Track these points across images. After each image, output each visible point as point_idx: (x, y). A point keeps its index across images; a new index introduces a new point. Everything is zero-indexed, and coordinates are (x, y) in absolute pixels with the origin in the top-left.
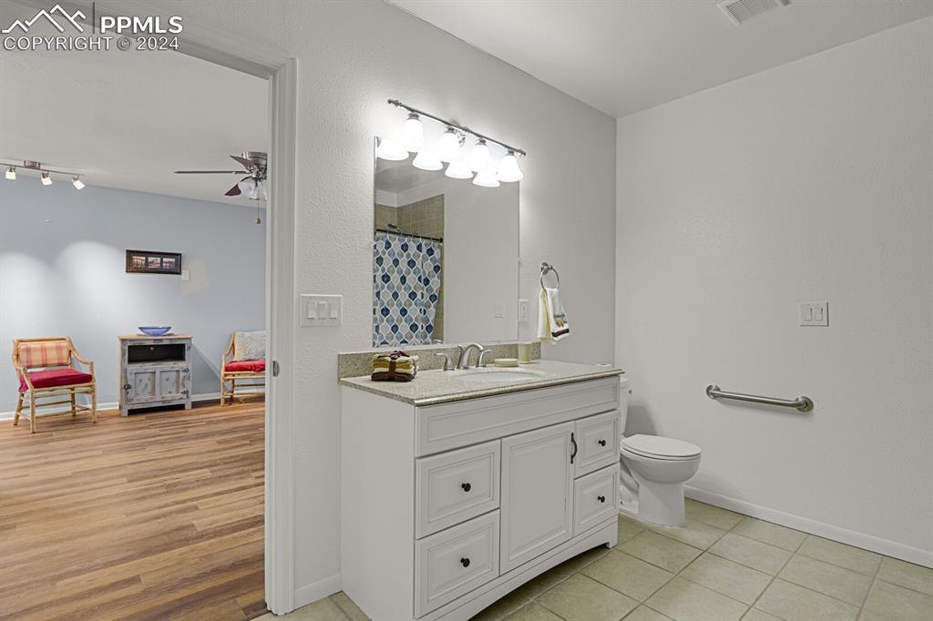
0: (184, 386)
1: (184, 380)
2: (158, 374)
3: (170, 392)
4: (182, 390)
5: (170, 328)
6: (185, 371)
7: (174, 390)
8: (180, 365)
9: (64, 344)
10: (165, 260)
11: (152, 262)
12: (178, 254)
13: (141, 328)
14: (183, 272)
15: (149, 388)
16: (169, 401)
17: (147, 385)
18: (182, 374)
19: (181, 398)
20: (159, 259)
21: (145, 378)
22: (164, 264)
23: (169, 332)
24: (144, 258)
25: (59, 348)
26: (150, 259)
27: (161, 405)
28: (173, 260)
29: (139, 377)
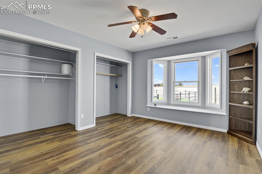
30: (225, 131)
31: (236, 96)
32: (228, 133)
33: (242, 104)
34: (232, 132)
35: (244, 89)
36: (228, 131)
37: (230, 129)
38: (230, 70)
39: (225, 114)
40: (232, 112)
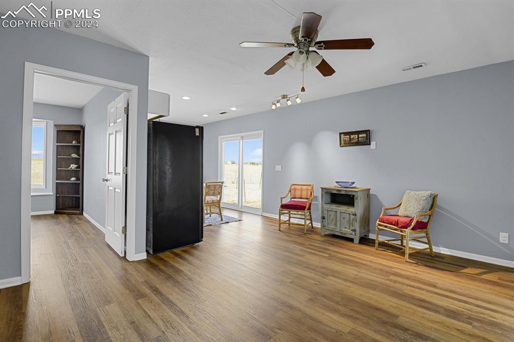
0: (353, 226)
1: (353, 221)
2: (338, 213)
3: (345, 228)
4: (352, 228)
5: (353, 183)
6: (353, 215)
7: (347, 227)
8: (351, 210)
9: (310, 188)
10: (360, 136)
11: (353, 139)
12: (367, 131)
13: (336, 182)
14: (372, 143)
15: (334, 221)
16: (345, 234)
17: (333, 219)
18: (352, 217)
19: (351, 234)
20: (357, 136)
21: (333, 214)
22: (360, 139)
23: (353, 186)
24: (348, 136)
25: (301, 190)
26: (352, 137)
27: (339, 234)
28: (365, 135)
29: (330, 213)
30: (52, 212)
31: (64, 173)
32: (56, 213)
33: (69, 180)
34: (59, 211)
35: (72, 165)
36: (55, 212)
37: (57, 208)
38: (57, 146)
39: (52, 194)
40: (60, 190)
